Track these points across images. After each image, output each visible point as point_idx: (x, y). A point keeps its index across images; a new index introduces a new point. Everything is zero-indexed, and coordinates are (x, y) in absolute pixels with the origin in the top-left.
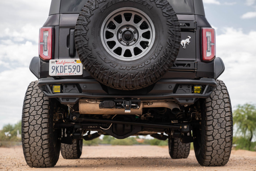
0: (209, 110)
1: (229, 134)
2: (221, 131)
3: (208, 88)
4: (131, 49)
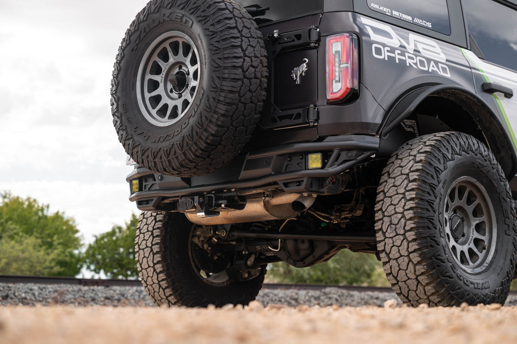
0: (378, 199)
1: (414, 246)
2: (398, 240)
3: (339, 156)
4: (179, 103)
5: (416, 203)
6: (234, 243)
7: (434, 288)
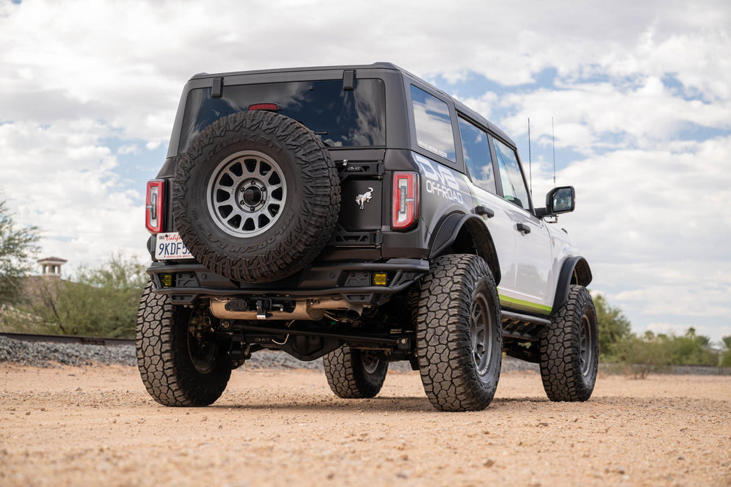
0: (422, 312)
1: (454, 355)
2: (441, 348)
3: (401, 275)
4: (255, 217)
5: (458, 319)
6: (231, 334)
7: (465, 388)
